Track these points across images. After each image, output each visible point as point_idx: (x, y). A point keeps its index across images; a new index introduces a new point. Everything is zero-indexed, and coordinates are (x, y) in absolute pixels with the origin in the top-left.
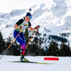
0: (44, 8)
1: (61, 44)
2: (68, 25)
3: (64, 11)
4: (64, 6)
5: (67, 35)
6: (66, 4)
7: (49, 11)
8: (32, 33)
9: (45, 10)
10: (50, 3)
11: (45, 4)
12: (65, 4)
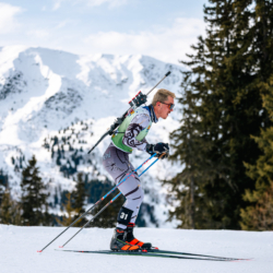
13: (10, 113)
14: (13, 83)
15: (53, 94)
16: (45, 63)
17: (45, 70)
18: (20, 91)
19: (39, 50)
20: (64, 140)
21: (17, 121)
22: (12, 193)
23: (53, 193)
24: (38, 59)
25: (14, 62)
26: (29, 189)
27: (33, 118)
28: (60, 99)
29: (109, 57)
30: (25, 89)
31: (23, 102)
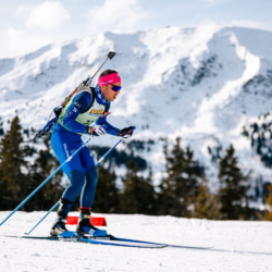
0: (73, 58)
1: (127, 176)
2: (149, 115)
3: (139, 69)
4: (138, 53)
5: (146, 146)
6: (145, 47)
7: (92, 66)
8: (32, 137)
9: (77, 65)
10: (92, 42)
11: (79, 45)
12: (141, 45)
13: (205, 99)
14: (208, 66)
15: (251, 77)
16: (241, 43)
17: (241, 52)
18: (215, 75)
19: (235, 29)
20: (264, 126)
21: (213, 107)
22: (210, 185)
23: (254, 185)
24: (233, 39)
25: (209, 44)
26: (227, 181)
28: (259, 82)
30: (220, 73)
31: (219, 87)
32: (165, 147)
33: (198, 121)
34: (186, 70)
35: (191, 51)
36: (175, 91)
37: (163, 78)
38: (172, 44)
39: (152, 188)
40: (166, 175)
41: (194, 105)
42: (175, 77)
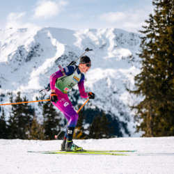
13: (34, 69)
14: (35, 51)
15: (59, 56)
16: (54, 37)
18: (39, 55)
19: (49, 29)
21: (38, 74)
22: (38, 119)
23: (63, 118)
24: (49, 34)
25: (35, 37)
26: (48, 116)
27: (48, 72)
28: (64, 59)
29: (94, 31)
30: (42, 54)
31: (41, 63)
32: (11, 98)
33: (30, 82)
34: (22, 53)
35: (25, 42)
36: (16, 65)
37: (9, 58)
38: (14, 38)
39: (5, 122)
40: (12, 115)
41: (27, 73)
42: (16, 57)
